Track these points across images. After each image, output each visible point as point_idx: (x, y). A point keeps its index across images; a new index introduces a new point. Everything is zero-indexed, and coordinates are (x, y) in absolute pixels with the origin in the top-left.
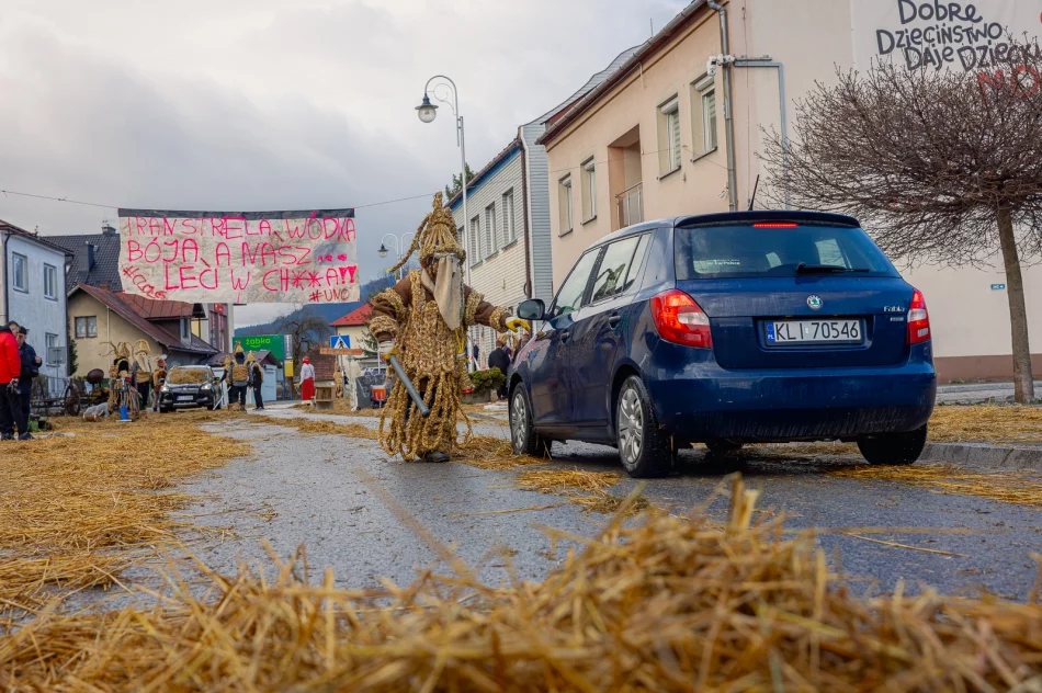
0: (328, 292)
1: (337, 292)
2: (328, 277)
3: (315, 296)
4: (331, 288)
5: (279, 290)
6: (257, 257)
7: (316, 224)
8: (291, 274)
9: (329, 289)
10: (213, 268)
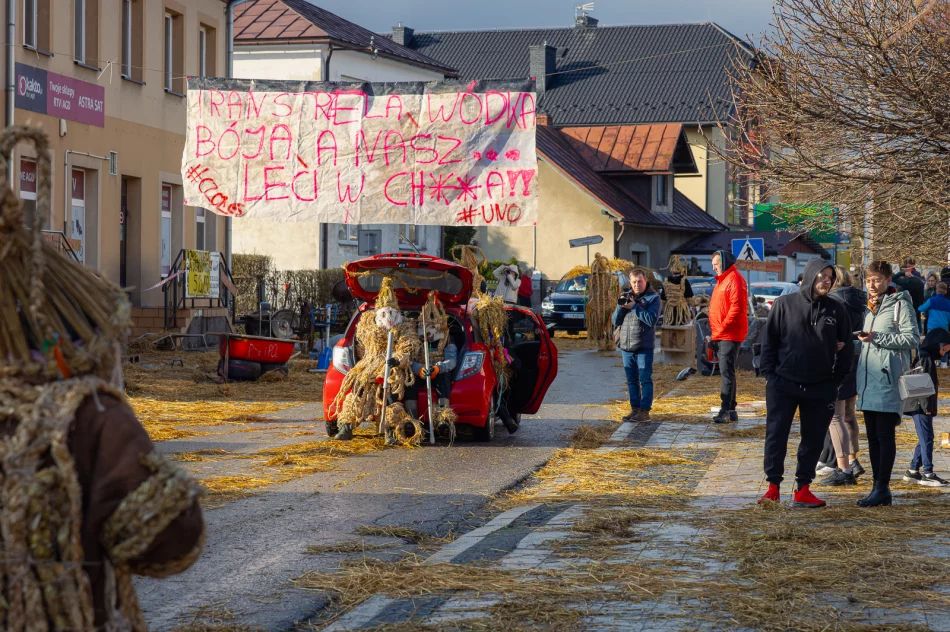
0: (487, 208)
1: (502, 209)
2: (489, 185)
3: (467, 215)
4: (493, 202)
5: (410, 204)
6: (377, 152)
7: (474, 101)
8: (427, 180)
9: (488, 203)
10: (311, 170)
